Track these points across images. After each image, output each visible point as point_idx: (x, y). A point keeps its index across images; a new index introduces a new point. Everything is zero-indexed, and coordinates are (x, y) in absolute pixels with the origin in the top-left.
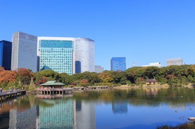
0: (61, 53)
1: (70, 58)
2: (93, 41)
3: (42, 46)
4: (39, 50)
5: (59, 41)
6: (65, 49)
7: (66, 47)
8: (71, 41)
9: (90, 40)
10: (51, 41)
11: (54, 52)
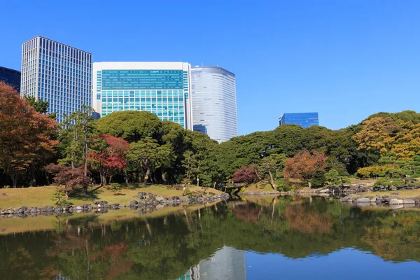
0: (157, 103)
1: (179, 116)
2: (233, 75)
3: (105, 86)
4: (98, 97)
5: (148, 71)
6: (167, 93)
7: (167, 87)
8: (180, 72)
9: (226, 72)
10: (129, 71)
11: (137, 100)
